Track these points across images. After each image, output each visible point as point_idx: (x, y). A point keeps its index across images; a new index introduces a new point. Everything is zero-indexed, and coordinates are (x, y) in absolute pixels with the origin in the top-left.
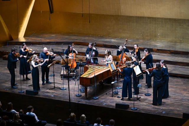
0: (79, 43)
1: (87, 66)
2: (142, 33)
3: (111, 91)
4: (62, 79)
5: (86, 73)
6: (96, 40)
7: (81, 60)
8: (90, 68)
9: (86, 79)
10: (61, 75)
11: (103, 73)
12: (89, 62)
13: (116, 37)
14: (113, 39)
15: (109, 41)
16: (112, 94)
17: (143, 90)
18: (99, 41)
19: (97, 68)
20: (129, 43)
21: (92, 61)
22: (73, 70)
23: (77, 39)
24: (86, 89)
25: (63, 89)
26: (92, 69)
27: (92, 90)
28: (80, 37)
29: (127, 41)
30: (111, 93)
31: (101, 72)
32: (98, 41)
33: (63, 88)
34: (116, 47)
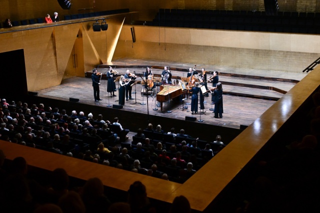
2: (208, 59)
3: (182, 106)
4: (142, 96)
5: (162, 91)
7: (158, 81)
8: (165, 87)
9: (162, 96)
10: (142, 93)
12: (164, 83)
15: (181, 66)
17: (208, 106)
19: (170, 88)
21: (167, 82)
23: (154, 64)
24: (162, 105)
27: (166, 105)
30: (182, 108)
31: (174, 91)
33: (143, 103)
34: (187, 70)
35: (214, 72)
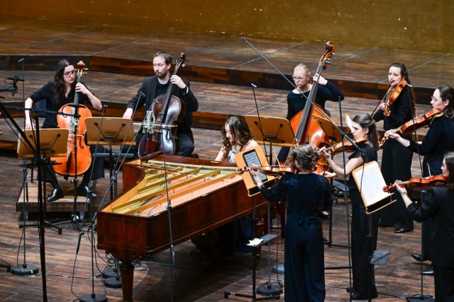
0: (118, 65)
1: (138, 162)
2: (409, 20)
3: (248, 283)
4: (21, 227)
5: (132, 195)
6: (196, 49)
7: (115, 139)
8: (151, 173)
9: (129, 220)
10: (20, 207)
11: (210, 195)
13: (288, 40)
14: (273, 47)
15: (255, 57)
16: (254, 297)
17: (399, 280)
18: (210, 56)
19: (182, 175)
20: (347, 64)
22: (75, 182)
23: (106, 47)
24: (127, 272)
25: (23, 270)
26: (160, 176)
27: (157, 276)
28: (124, 38)
29: (330, 49)
30: (249, 290)
31: (203, 192)
32: (206, 56)
33: (25, 266)
34: (281, 82)
35: (437, 94)
